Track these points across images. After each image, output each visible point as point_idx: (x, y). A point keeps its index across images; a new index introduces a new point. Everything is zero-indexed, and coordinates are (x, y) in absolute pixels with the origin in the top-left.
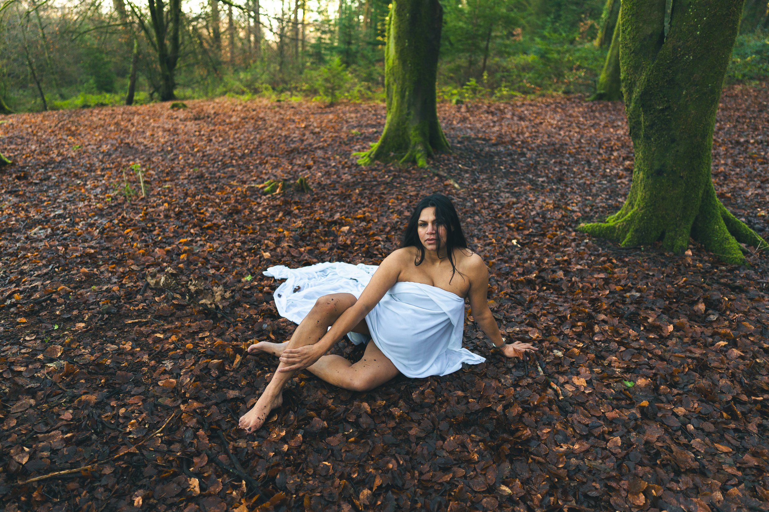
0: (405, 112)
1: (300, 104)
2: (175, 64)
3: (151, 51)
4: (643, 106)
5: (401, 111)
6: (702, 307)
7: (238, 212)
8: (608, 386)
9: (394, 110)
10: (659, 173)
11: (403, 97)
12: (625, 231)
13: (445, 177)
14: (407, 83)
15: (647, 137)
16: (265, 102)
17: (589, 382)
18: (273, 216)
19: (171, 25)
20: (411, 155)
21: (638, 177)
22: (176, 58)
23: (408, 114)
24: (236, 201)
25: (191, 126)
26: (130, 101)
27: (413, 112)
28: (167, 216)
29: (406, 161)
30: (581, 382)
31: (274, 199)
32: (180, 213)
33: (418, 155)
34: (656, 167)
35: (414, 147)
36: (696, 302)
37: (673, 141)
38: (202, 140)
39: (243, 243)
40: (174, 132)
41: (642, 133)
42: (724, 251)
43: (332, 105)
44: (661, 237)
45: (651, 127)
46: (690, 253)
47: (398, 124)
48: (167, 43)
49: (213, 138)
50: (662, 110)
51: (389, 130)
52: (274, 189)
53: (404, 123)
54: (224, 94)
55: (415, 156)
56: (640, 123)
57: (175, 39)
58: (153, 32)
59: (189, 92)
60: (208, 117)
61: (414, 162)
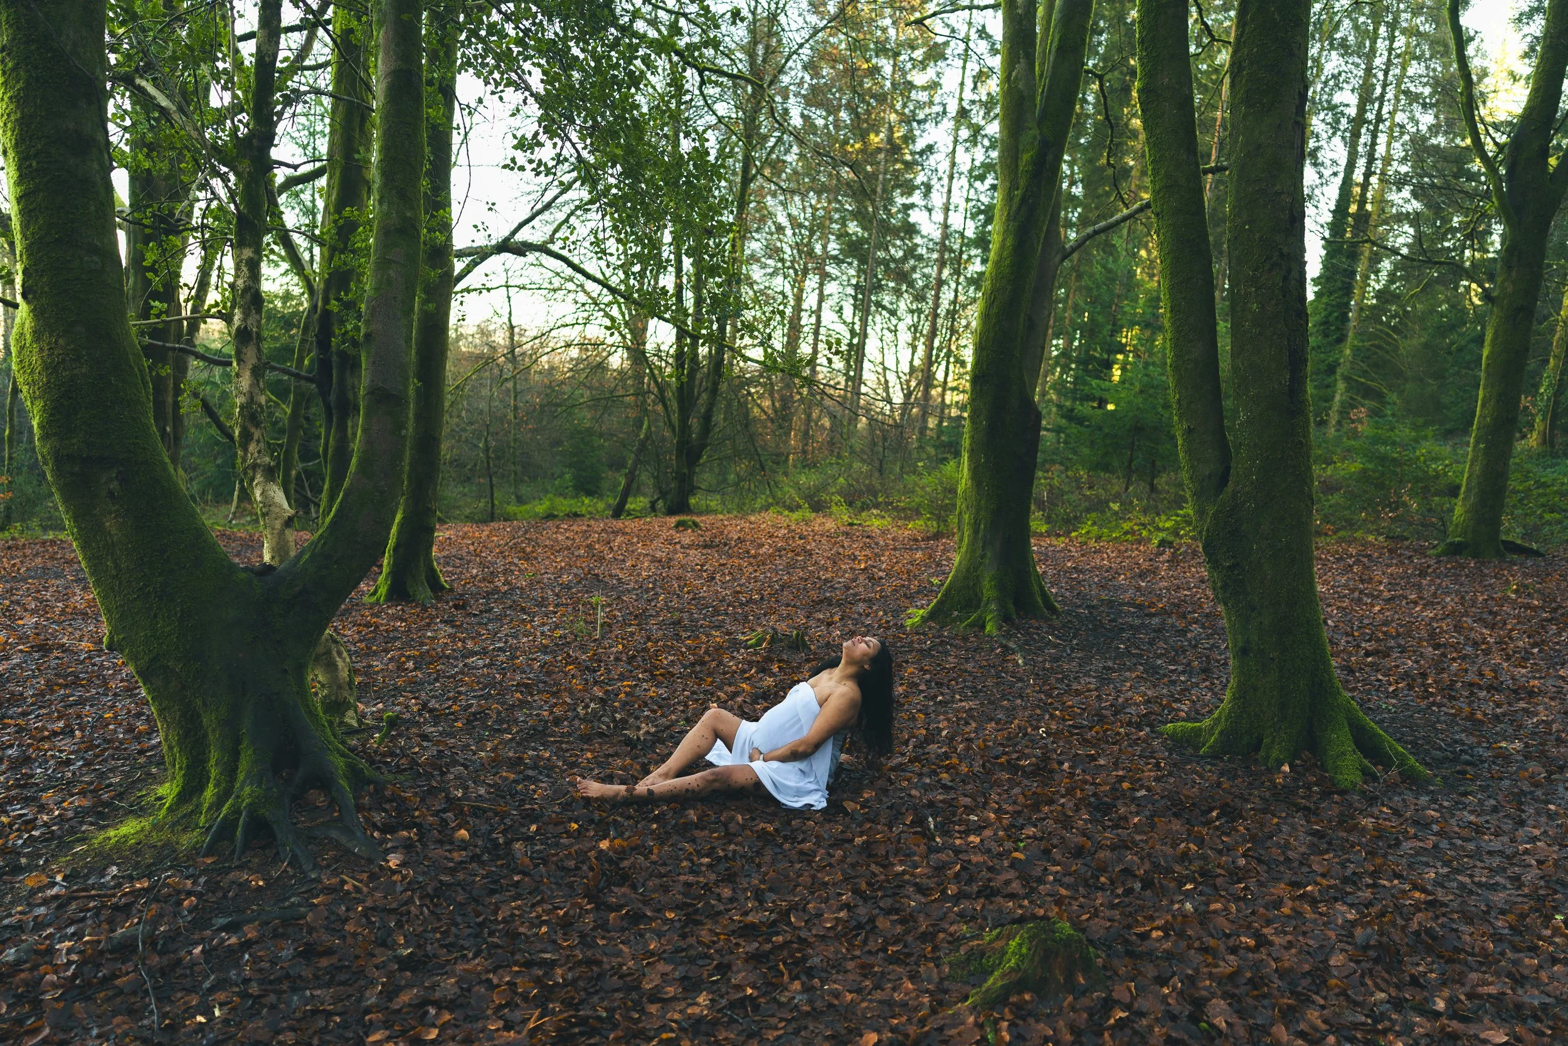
0: (979, 552)
1: (884, 533)
2: (699, 456)
3: (667, 434)
5: (974, 551)
7: (703, 663)
9: (963, 550)
10: (1245, 651)
11: (976, 531)
12: (1211, 733)
13: (1012, 650)
14: (982, 513)
16: (830, 525)
18: (744, 671)
19: (704, 396)
20: (980, 617)
22: (703, 447)
23: (983, 556)
24: (706, 652)
25: (695, 556)
26: (618, 512)
27: (989, 554)
28: (617, 659)
29: (971, 625)
31: (756, 654)
32: (634, 657)
33: (989, 617)
34: (1242, 644)
35: (986, 603)
37: (1253, 609)
38: (701, 577)
39: (693, 693)
40: (667, 563)
41: (1221, 596)
43: (937, 536)
44: (1257, 748)
45: (1224, 589)
46: (1286, 768)
47: (968, 570)
48: (694, 423)
49: (718, 577)
50: (1231, 568)
51: (955, 577)
52: (759, 643)
53: (976, 569)
54: (766, 508)
55: (985, 618)
56: (1216, 582)
57: (707, 418)
58: (675, 405)
59: (714, 502)
60: (725, 544)
61: (983, 627)
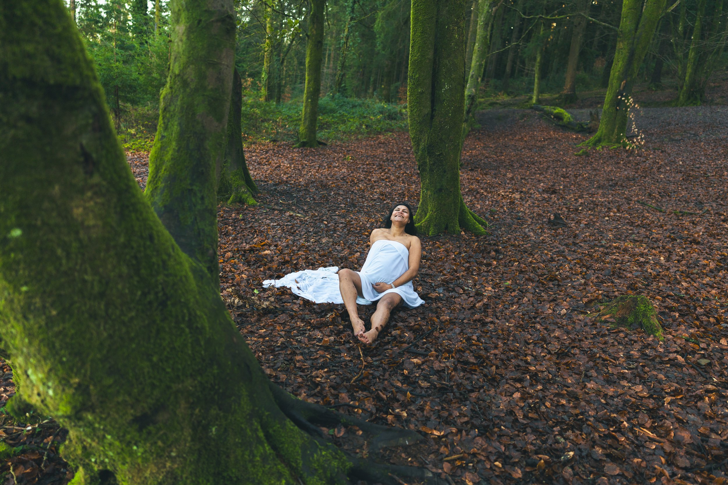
4: (429, 153)
6: (493, 253)
8: (500, 287)
10: (440, 190)
12: (428, 227)
13: (282, 210)
15: (431, 170)
17: (493, 288)
21: (426, 194)
27: (229, 161)
29: (234, 202)
30: (490, 288)
33: (245, 196)
34: (438, 187)
35: (237, 190)
36: (489, 252)
37: (445, 172)
41: (428, 169)
42: (476, 229)
44: (446, 228)
45: (434, 164)
46: (463, 233)
50: (439, 155)
55: (241, 197)
56: (426, 163)
61: (242, 201)
